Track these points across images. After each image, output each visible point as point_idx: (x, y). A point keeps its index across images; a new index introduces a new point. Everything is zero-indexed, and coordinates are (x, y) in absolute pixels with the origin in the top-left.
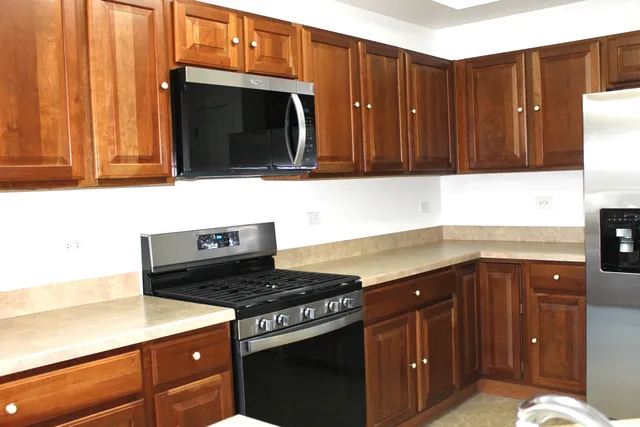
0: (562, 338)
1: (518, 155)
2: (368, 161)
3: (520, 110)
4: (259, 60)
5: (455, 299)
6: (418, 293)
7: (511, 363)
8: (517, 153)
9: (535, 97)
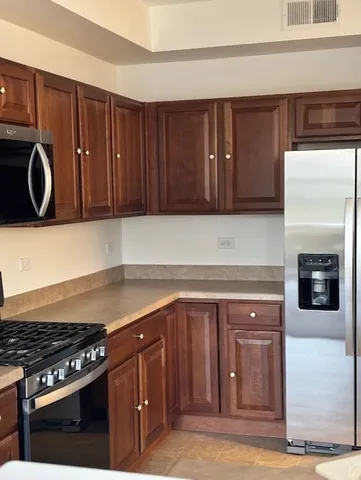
0: (258, 370)
1: (209, 200)
2: (86, 207)
3: (212, 157)
4: (5, 107)
5: (163, 340)
6: (142, 336)
7: (209, 399)
8: (208, 198)
9: (227, 145)
